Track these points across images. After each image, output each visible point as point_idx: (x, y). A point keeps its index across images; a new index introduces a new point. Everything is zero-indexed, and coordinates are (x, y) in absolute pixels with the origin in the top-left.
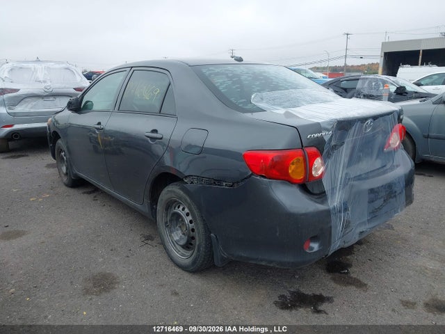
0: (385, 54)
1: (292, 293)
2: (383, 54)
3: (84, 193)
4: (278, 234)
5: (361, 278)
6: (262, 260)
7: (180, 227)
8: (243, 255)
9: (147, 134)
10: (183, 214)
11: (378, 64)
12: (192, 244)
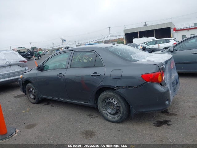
0: (126, 34)
1: (157, 122)
2: (125, 35)
3: (45, 105)
4: (157, 100)
5: (174, 112)
6: (151, 111)
7: (110, 107)
8: (143, 111)
9: (91, 75)
10: (113, 101)
11: (124, 38)
12: (117, 112)
